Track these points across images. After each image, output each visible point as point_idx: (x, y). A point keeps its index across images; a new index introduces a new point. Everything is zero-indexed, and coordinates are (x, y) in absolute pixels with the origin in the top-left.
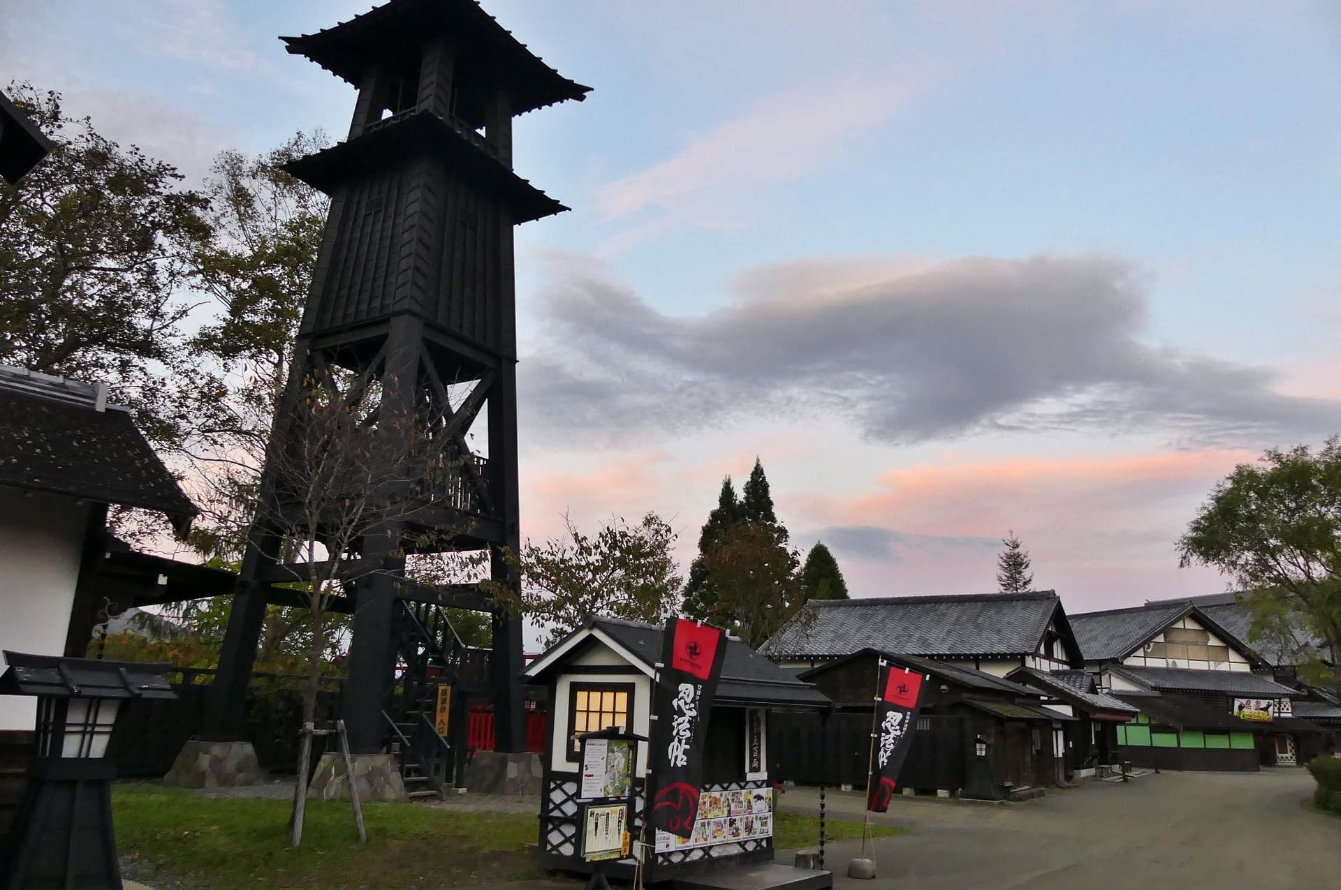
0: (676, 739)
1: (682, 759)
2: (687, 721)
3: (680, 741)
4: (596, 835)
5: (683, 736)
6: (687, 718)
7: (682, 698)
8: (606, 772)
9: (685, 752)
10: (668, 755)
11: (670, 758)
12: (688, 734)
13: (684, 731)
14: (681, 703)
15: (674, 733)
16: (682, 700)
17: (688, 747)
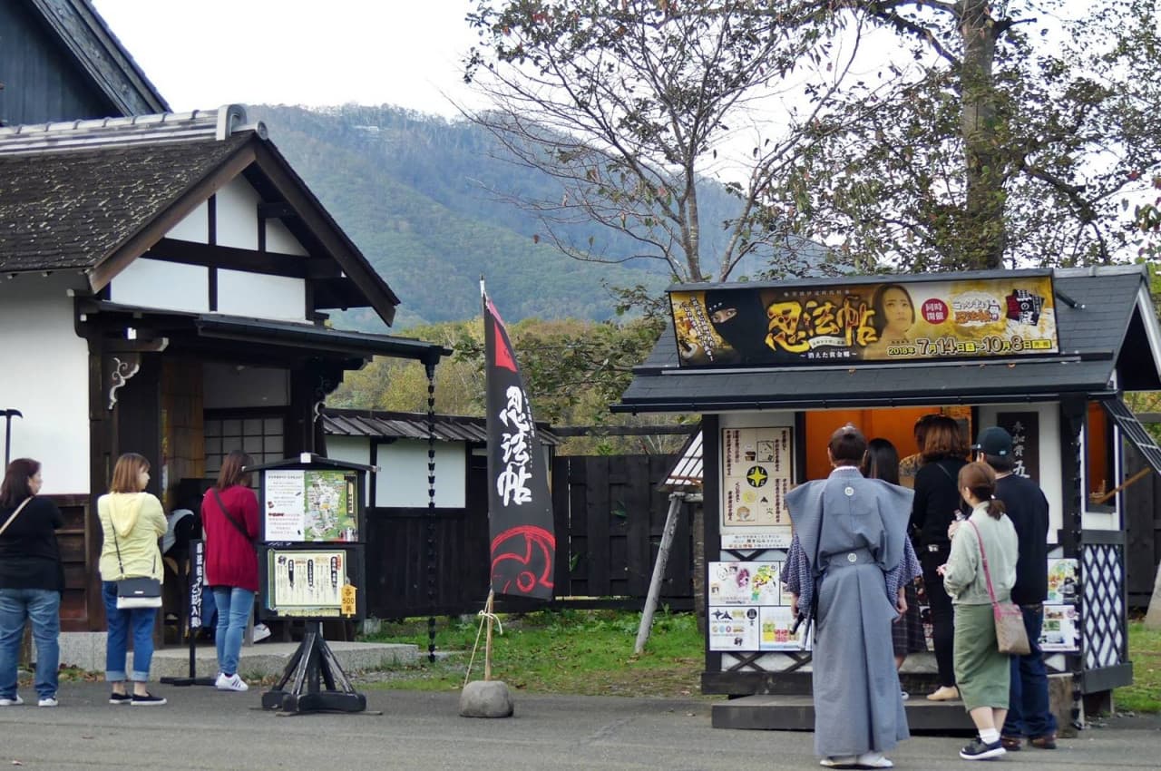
0: (509, 468)
1: (522, 494)
2: (522, 439)
3: (516, 470)
4: (292, 586)
5: (521, 462)
6: (521, 435)
7: (512, 407)
8: (306, 511)
9: (527, 484)
10: (497, 489)
11: (501, 493)
12: (526, 457)
13: (521, 453)
14: (512, 415)
15: (506, 459)
16: (513, 411)
17: (529, 476)
